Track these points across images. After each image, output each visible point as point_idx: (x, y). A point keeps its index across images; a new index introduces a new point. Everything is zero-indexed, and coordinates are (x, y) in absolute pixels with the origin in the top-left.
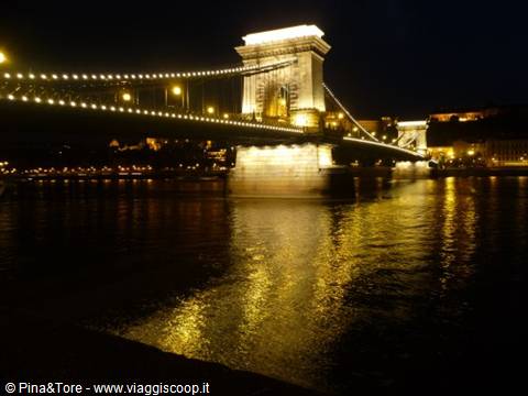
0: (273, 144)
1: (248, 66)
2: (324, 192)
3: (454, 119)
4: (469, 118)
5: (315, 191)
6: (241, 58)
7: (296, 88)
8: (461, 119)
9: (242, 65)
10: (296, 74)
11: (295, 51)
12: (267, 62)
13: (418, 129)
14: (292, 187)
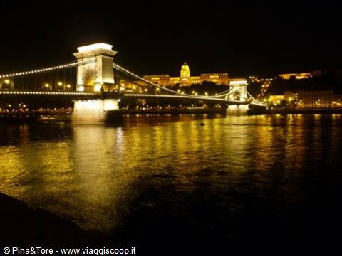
0: (87, 100)
1: (80, 61)
2: (105, 122)
3: (293, 77)
4: (302, 77)
5: (101, 121)
6: (76, 58)
7: (96, 73)
8: (298, 78)
9: (77, 62)
10: (96, 66)
11: (96, 55)
12: (86, 60)
13: (241, 85)
14: (93, 119)
